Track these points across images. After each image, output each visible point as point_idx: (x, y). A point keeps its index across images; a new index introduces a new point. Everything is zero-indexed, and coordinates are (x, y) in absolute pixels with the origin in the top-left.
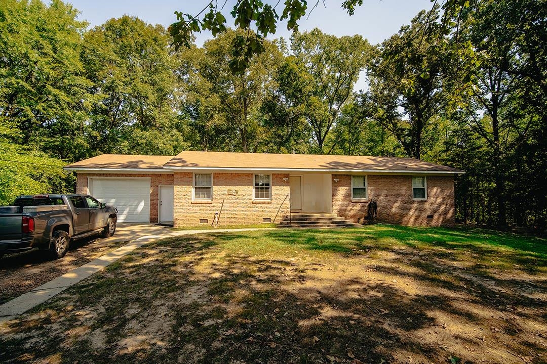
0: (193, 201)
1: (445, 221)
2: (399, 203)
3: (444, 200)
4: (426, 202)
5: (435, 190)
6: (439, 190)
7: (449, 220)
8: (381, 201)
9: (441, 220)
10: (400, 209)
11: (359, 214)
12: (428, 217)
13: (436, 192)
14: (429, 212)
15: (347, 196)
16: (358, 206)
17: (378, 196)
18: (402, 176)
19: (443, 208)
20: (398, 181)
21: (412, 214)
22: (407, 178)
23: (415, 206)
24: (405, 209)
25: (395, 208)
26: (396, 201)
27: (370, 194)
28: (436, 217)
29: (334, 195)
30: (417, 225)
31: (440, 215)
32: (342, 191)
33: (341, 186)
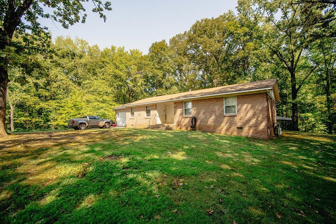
0: (130, 118)
1: (256, 132)
2: (213, 117)
3: (254, 115)
4: (235, 116)
5: (245, 106)
6: (250, 106)
7: (259, 132)
8: (201, 116)
9: (251, 131)
10: (214, 122)
11: (187, 124)
12: (238, 128)
13: (247, 108)
14: (239, 124)
15: (182, 114)
16: (187, 120)
17: (198, 113)
18: (215, 98)
19: (253, 121)
20: (212, 102)
21: (224, 126)
22: (219, 99)
23: (226, 119)
24: (218, 122)
25: (211, 121)
26: (211, 116)
27: (193, 112)
28: (246, 129)
29: (175, 113)
30: (228, 133)
31: (250, 127)
32: (179, 111)
33: (178, 109)
